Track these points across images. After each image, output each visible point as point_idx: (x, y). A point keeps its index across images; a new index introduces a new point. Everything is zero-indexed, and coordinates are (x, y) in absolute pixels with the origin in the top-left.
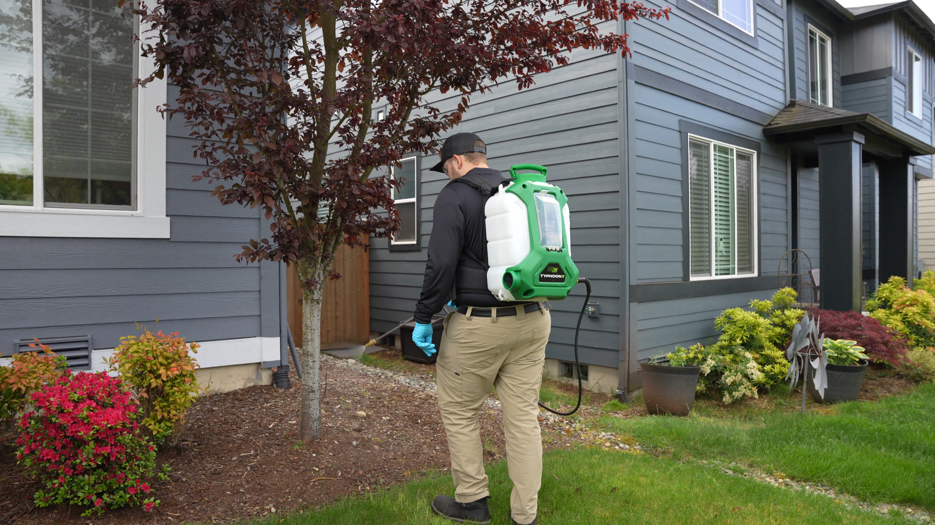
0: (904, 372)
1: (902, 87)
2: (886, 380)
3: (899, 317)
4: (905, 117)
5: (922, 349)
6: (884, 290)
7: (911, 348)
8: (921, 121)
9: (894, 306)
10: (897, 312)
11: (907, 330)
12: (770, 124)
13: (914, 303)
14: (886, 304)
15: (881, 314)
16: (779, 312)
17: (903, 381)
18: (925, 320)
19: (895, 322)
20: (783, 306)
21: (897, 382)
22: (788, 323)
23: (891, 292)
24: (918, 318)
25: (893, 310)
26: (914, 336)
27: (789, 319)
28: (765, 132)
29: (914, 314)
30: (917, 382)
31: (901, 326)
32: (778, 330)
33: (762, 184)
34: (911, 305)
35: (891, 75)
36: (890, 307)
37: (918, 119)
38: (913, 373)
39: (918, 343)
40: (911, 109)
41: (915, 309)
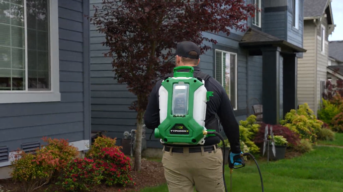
0: (298, 149)
1: (291, 15)
2: (292, 152)
3: (295, 127)
4: (292, 30)
5: (304, 140)
6: (289, 115)
7: (300, 139)
8: (298, 30)
9: (293, 122)
10: (294, 125)
11: (298, 132)
12: (242, 41)
13: (300, 120)
14: (289, 121)
15: (288, 125)
16: (250, 125)
17: (298, 153)
18: (305, 128)
19: (294, 129)
20: (252, 123)
21: (296, 153)
22: (254, 130)
23: (292, 116)
24: (302, 127)
25: (293, 124)
26: (301, 135)
27: (254, 128)
28: (240, 44)
29: (301, 125)
30: (303, 153)
31: (296, 131)
32: (251, 133)
33: (239, 68)
34: (300, 122)
35: (287, 9)
36: (291, 123)
37: (296, 29)
38: (301, 149)
39: (302, 137)
40: (294, 25)
41: (301, 123)
